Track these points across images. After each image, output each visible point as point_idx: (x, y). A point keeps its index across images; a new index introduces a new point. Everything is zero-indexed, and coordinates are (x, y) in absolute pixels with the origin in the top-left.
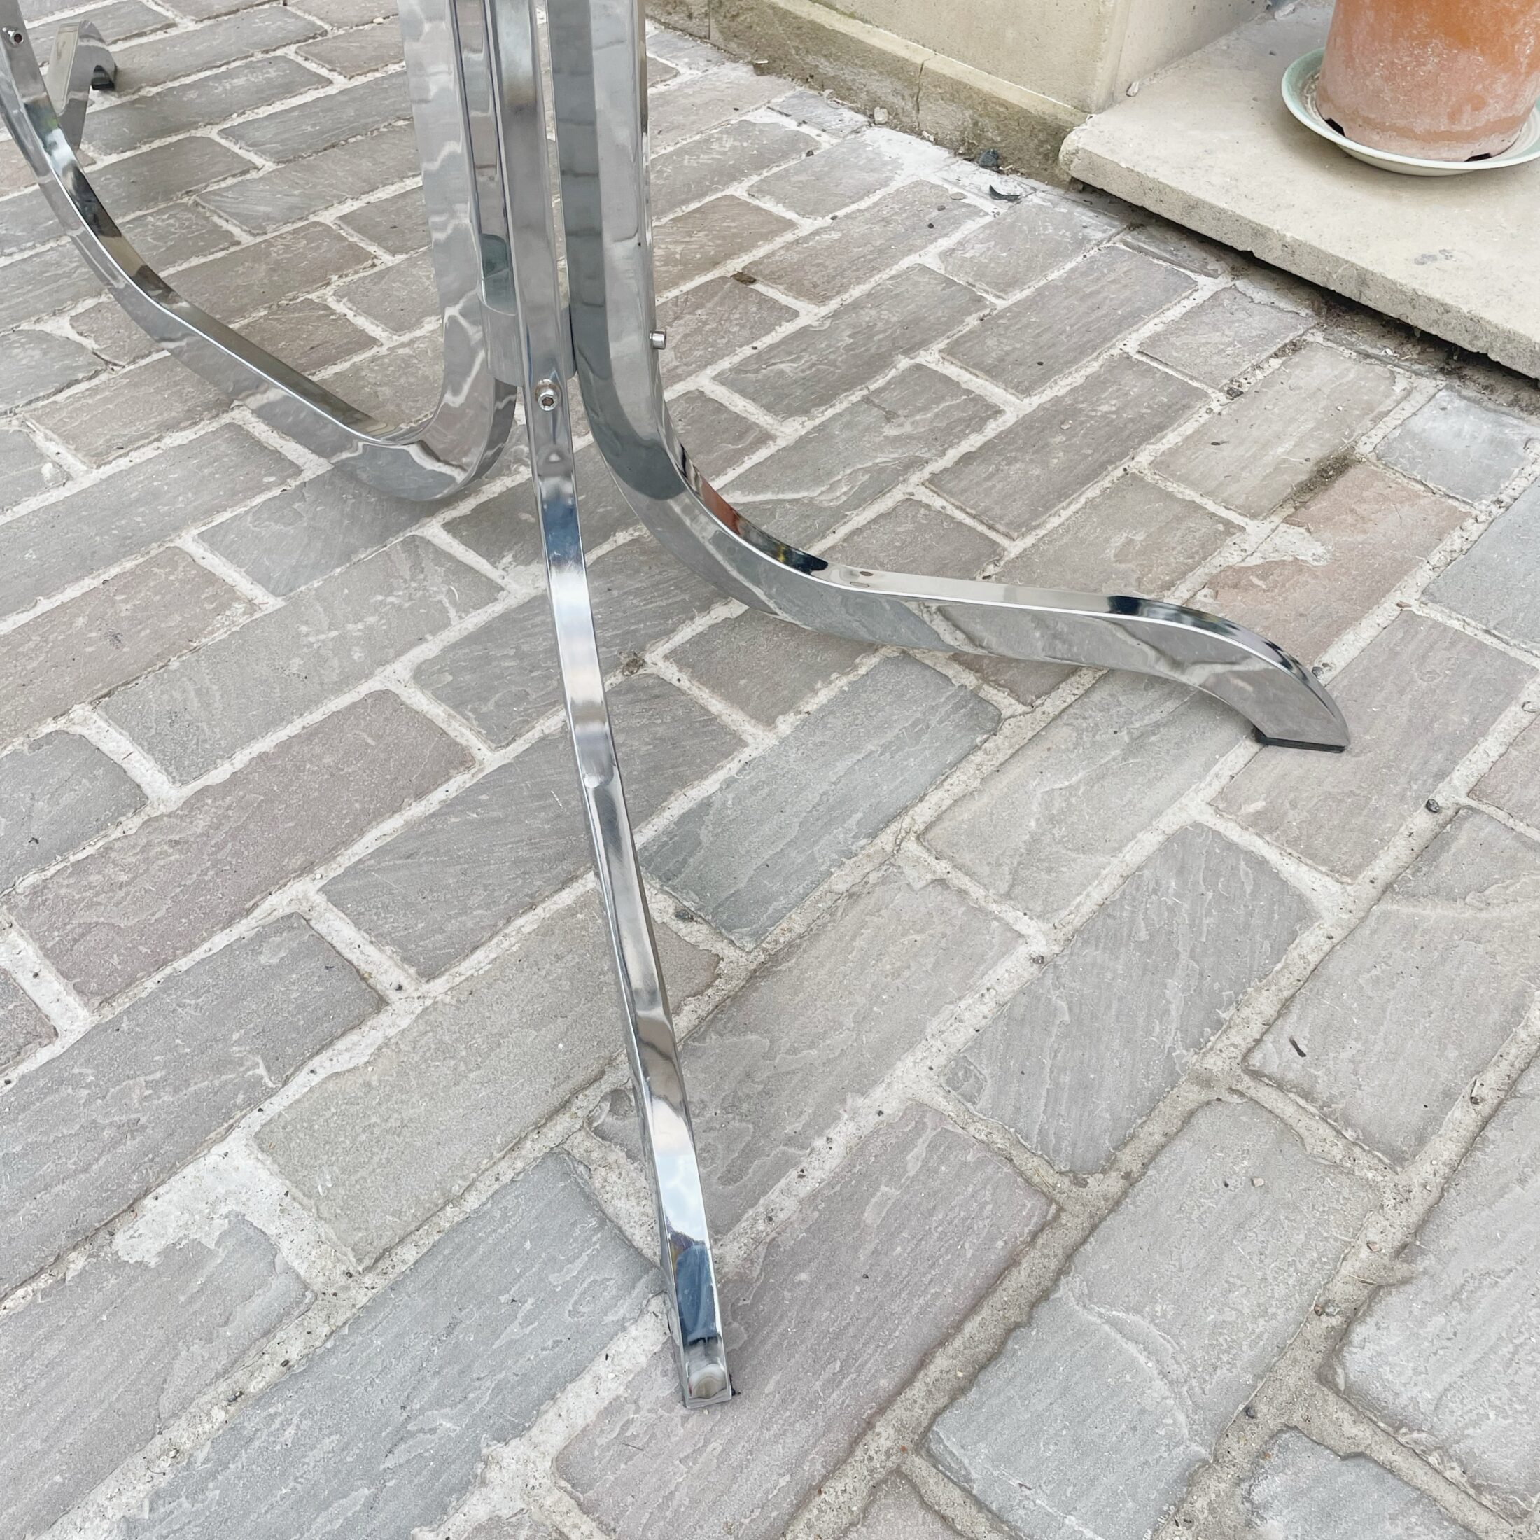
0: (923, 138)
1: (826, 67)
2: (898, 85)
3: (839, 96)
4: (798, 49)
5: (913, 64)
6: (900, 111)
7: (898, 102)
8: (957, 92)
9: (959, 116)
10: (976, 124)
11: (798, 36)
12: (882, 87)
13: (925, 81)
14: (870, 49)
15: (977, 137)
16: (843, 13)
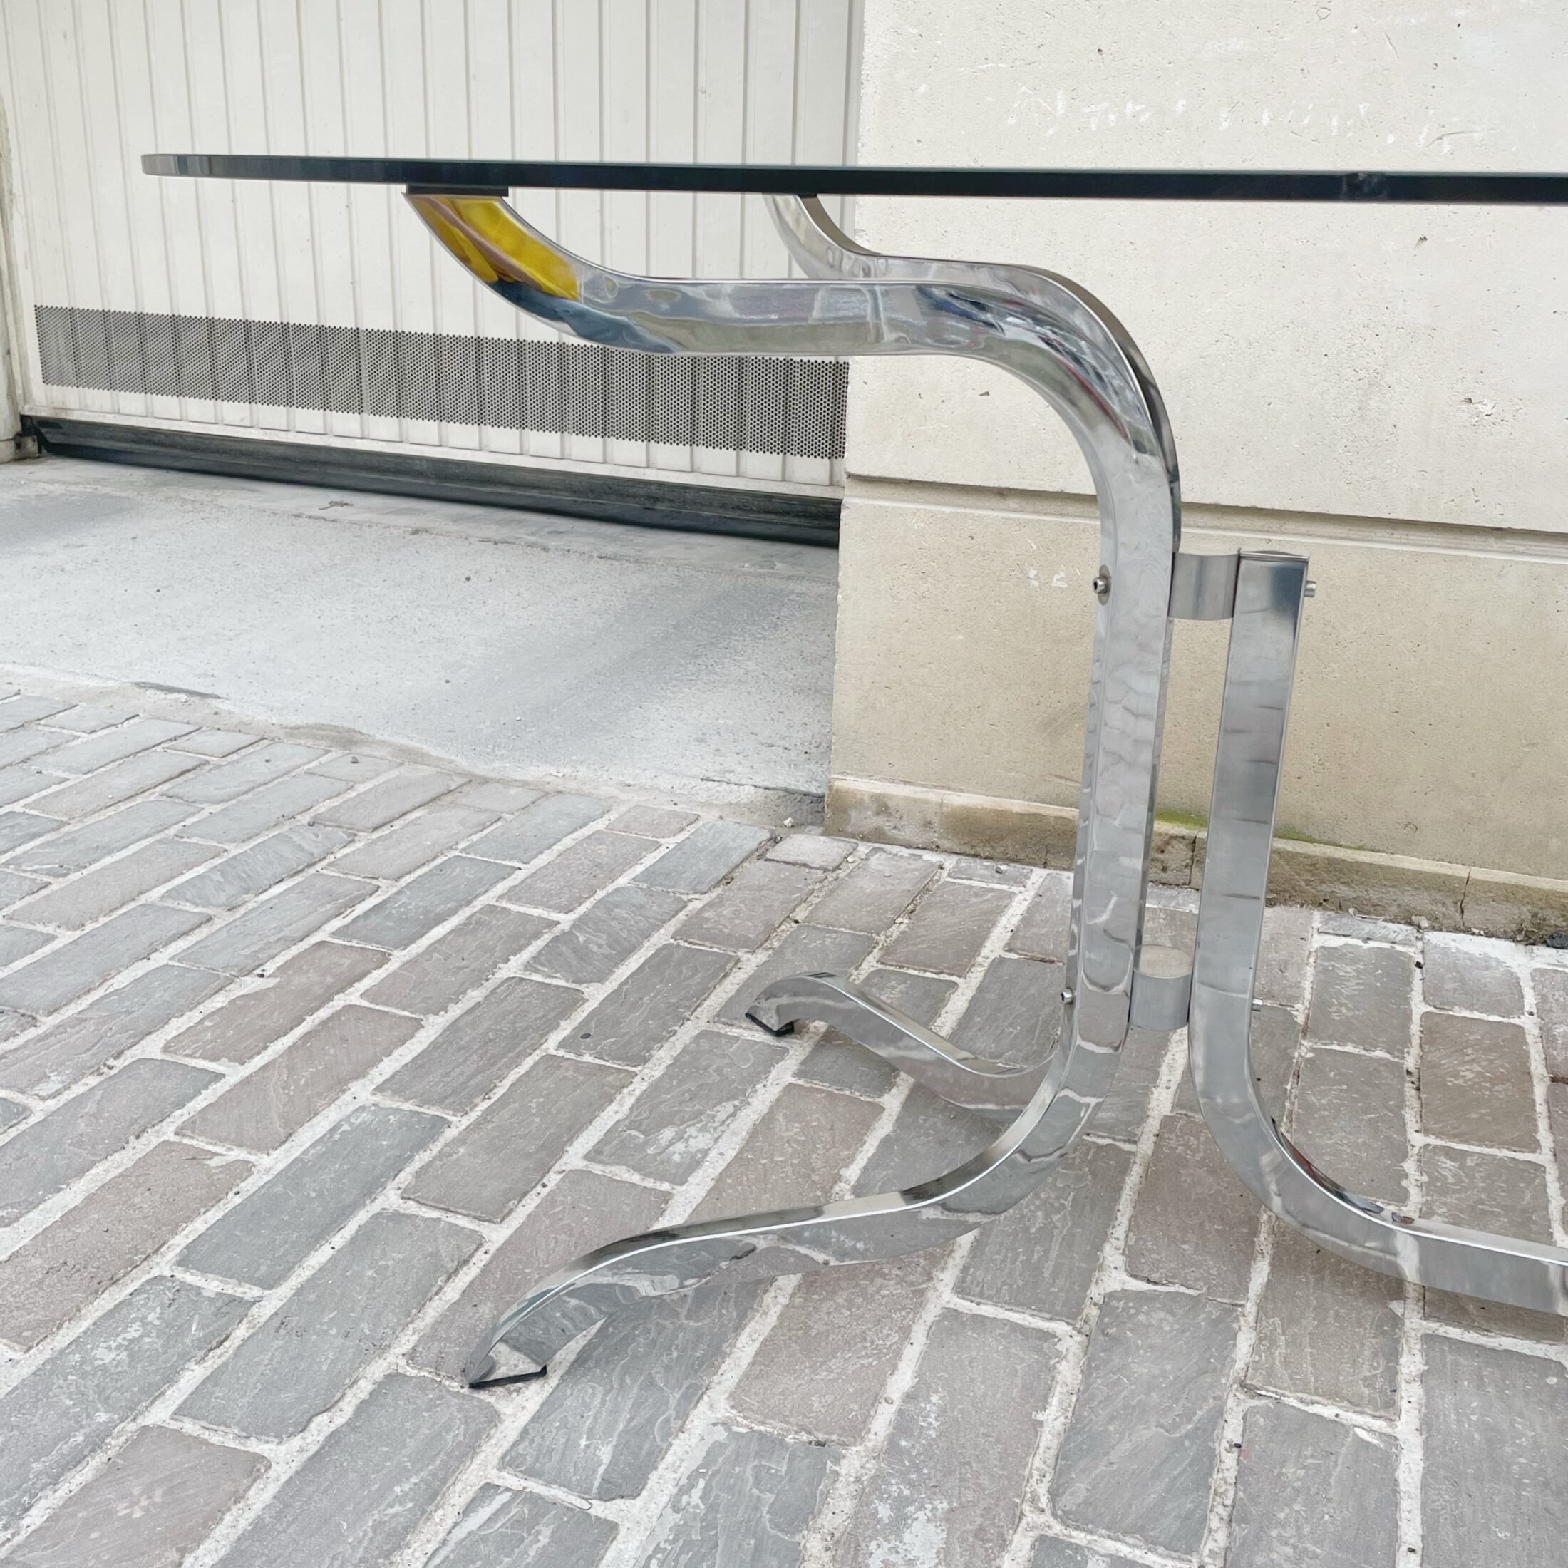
0: (1473, 934)
1: (1343, 891)
2: (1439, 896)
3: (1360, 912)
4: (1308, 882)
5: (1456, 878)
6: (1440, 916)
7: (1438, 909)
8: (1510, 893)
9: (1516, 911)
10: (1535, 915)
11: (1309, 871)
12: (1422, 900)
13: (1471, 889)
14: (1405, 871)
15: (1539, 927)
16: (1350, 848)
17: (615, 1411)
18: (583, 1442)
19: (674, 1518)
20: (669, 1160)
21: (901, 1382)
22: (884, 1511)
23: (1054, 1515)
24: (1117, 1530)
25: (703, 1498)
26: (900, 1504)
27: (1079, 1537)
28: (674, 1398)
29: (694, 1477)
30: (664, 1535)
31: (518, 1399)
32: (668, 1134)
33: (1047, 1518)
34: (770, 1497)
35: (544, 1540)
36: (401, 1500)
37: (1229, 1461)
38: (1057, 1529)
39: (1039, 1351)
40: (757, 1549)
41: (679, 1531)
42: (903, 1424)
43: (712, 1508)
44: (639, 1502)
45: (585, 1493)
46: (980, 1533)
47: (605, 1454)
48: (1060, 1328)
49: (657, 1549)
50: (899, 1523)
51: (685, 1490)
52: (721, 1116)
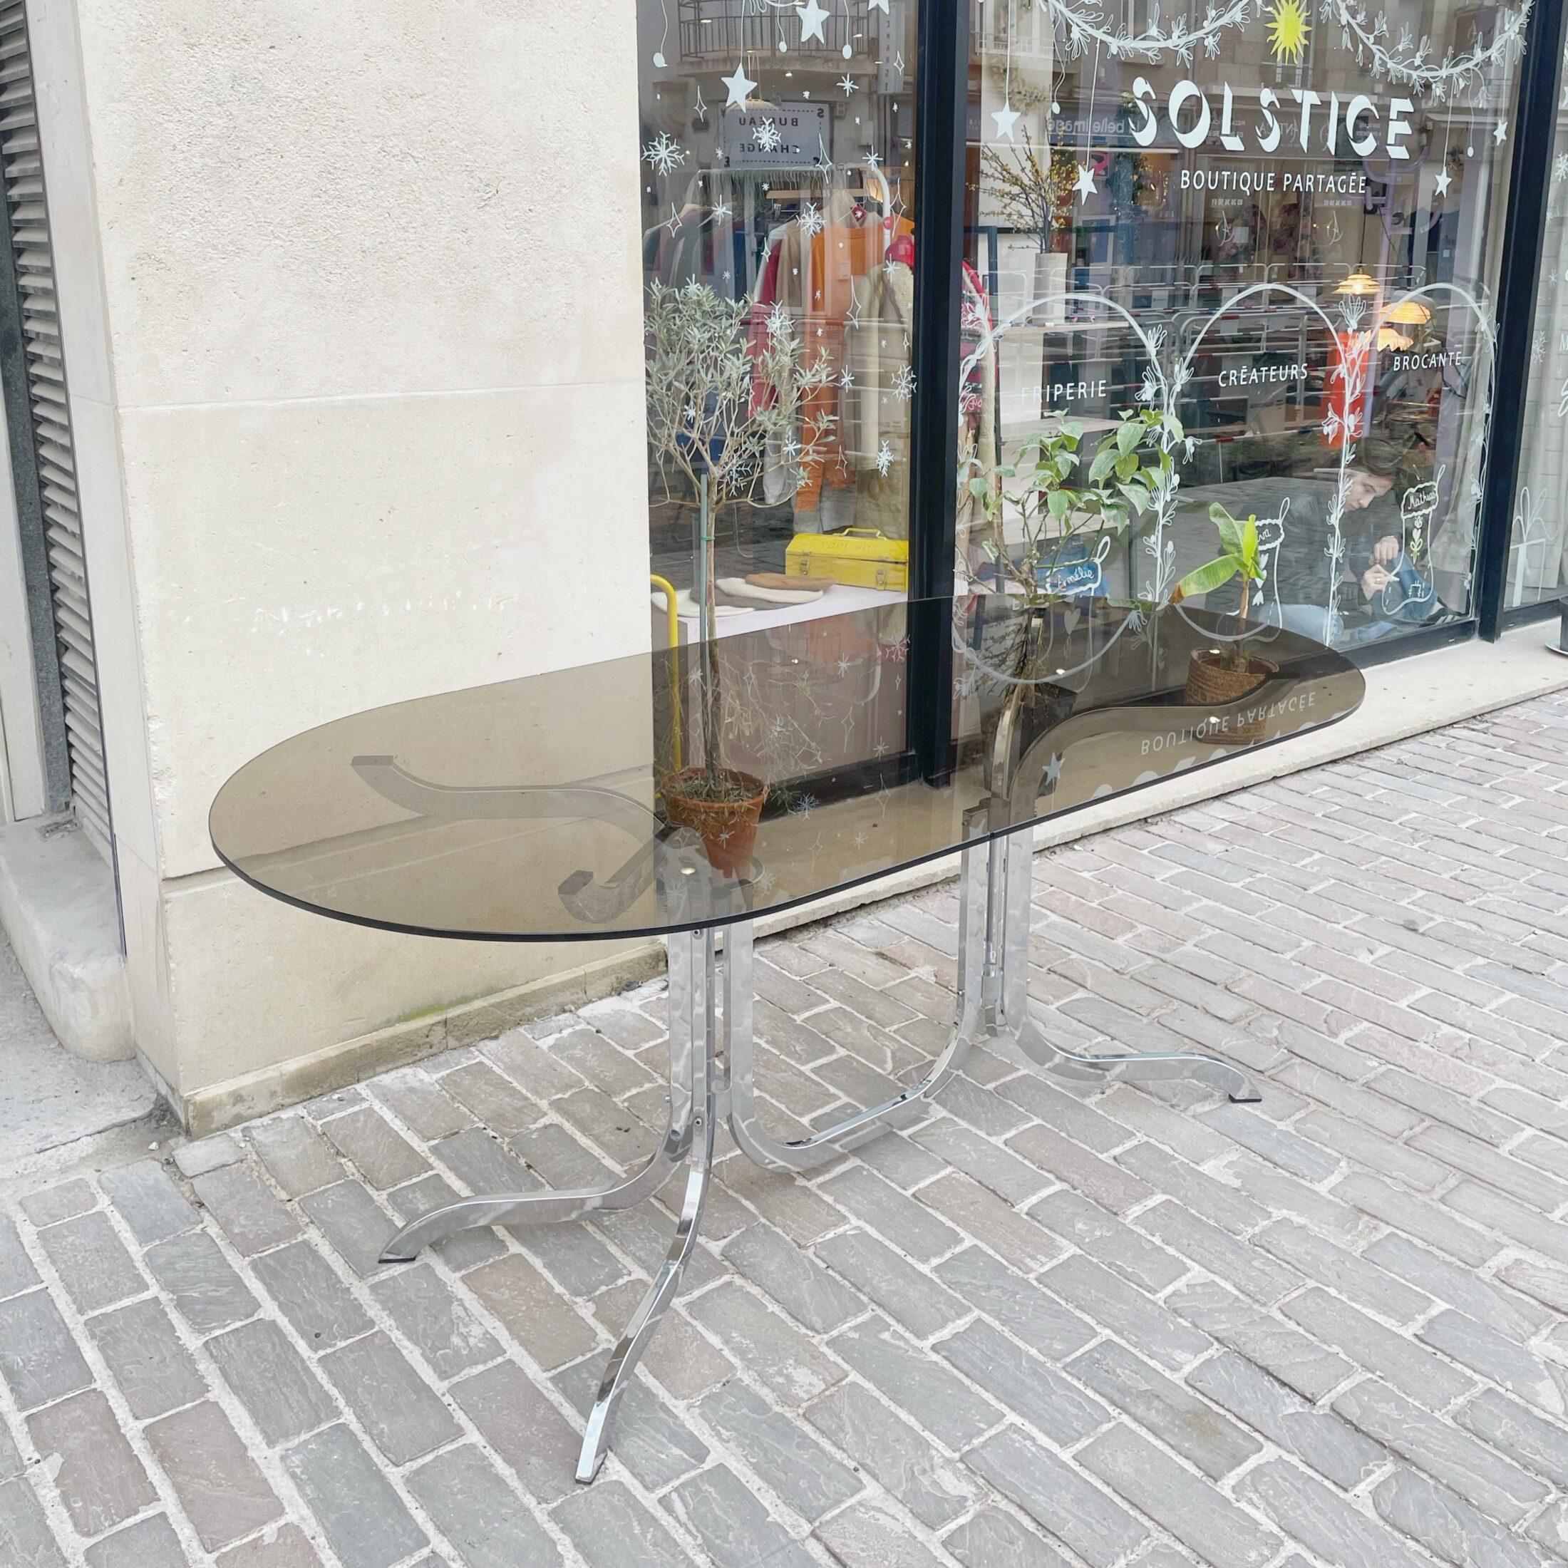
0: (594, 1002)
17: (653, 1438)
18: (663, 1456)
19: (732, 1444)
20: (480, 1349)
21: (715, 1340)
22: (781, 1380)
23: (819, 1333)
24: (843, 1320)
25: (728, 1430)
26: (780, 1373)
27: (834, 1333)
28: (662, 1415)
29: (713, 1428)
30: (739, 1451)
31: (611, 1471)
32: (456, 1340)
33: (818, 1338)
34: (745, 1410)
35: (712, 1490)
36: (644, 1532)
37: (830, 1272)
38: (826, 1337)
39: (736, 1291)
40: (770, 1426)
41: (740, 1445)
42: (740, 1351)
43: (736, 1430)
44: (712, 1452)
45: (694, 1467)
46: (813, 1357)
47: (676, 1451)
48: (726, 1278)
49: (745, 1456)
50: (789, 1378)
51: (719, 1434)
52: (462, 1314)
